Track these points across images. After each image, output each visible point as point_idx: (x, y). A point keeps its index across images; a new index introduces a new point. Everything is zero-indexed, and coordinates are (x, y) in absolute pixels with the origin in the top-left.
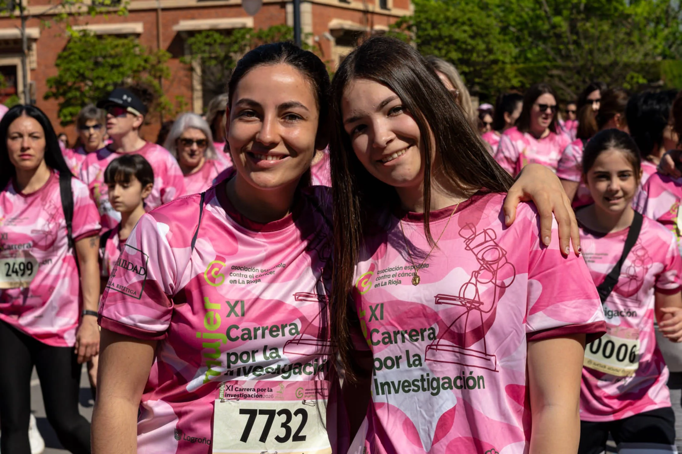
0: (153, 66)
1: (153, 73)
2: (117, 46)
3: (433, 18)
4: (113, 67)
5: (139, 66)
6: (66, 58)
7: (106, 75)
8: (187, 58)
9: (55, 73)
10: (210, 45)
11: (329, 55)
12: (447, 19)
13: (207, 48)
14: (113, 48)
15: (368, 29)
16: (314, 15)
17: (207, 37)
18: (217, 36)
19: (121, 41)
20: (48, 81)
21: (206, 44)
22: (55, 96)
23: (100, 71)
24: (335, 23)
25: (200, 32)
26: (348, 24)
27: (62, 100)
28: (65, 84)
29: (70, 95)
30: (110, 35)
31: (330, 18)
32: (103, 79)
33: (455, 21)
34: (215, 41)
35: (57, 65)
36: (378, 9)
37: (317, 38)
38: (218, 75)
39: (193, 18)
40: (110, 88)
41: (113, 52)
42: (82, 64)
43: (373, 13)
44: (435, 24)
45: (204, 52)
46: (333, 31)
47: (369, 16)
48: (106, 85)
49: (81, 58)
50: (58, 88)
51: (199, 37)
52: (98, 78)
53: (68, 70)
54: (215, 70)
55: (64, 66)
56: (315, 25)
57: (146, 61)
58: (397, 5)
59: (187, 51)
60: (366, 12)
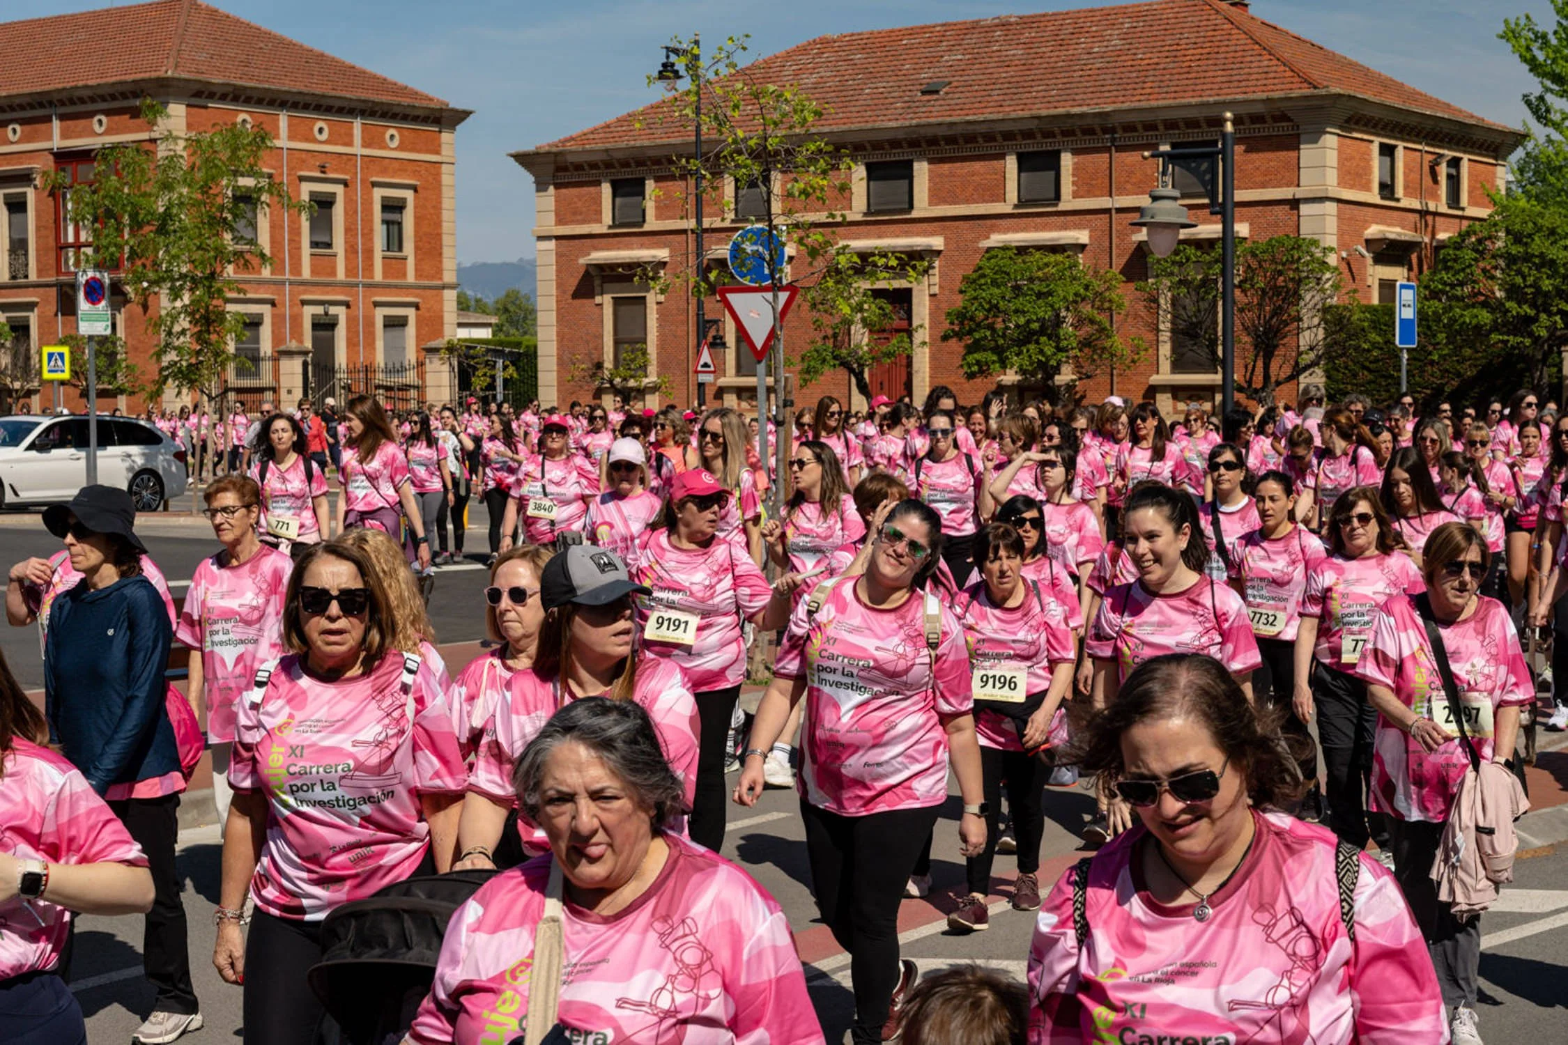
0: (1096, 294)
1: (1097, 303)
2: (1047, 265)
3: (1517, 227)
4: (1040, 295)
5: (1076, 294)
6: (974, 281)
7: (1028, 307)
8: (1149, 283)
9: (959, 302)
10: (1181, 264)
11: (1365, 280)
13: (1176, 270)
14: (1040, 269)
15: (1427, 240)
16: (1340, 217)
18: (1191, 251)
19: (1052, 258)
20: (949, 314)
21: (1174, 263)
22: (959, 335)
23: (1020, 302)
24: (1373, 231)
26: (1395, 232)
27: (969, 341)
28: (972, 319)
29: (977, 335)
30: (1039, 248)
31: (1366, 224)
32: (1024, 312)
33: (1552, 232)
34: (1188, 259)
35: (961, 292)
36: (1444, 209)
37: (1344, 254)
38: (1191, 309)
40: (1035, 326)
41: (1040, 274)
42: (997, 291)
43: (1436, 214)
45: (1172, 274)
46: (1369, 243)
47: (1430, 218)
48: (1028, 322)
49: (995, 283)
50: (962, 323)
52: (1016, 311)
53: (975, 298)
54: (1187, 301)
55: (971, 293)
56: (1341, 234)
57: (1087, 288)
58: (1473, 202)
59: (1150, 272)
60: (1424, 213)
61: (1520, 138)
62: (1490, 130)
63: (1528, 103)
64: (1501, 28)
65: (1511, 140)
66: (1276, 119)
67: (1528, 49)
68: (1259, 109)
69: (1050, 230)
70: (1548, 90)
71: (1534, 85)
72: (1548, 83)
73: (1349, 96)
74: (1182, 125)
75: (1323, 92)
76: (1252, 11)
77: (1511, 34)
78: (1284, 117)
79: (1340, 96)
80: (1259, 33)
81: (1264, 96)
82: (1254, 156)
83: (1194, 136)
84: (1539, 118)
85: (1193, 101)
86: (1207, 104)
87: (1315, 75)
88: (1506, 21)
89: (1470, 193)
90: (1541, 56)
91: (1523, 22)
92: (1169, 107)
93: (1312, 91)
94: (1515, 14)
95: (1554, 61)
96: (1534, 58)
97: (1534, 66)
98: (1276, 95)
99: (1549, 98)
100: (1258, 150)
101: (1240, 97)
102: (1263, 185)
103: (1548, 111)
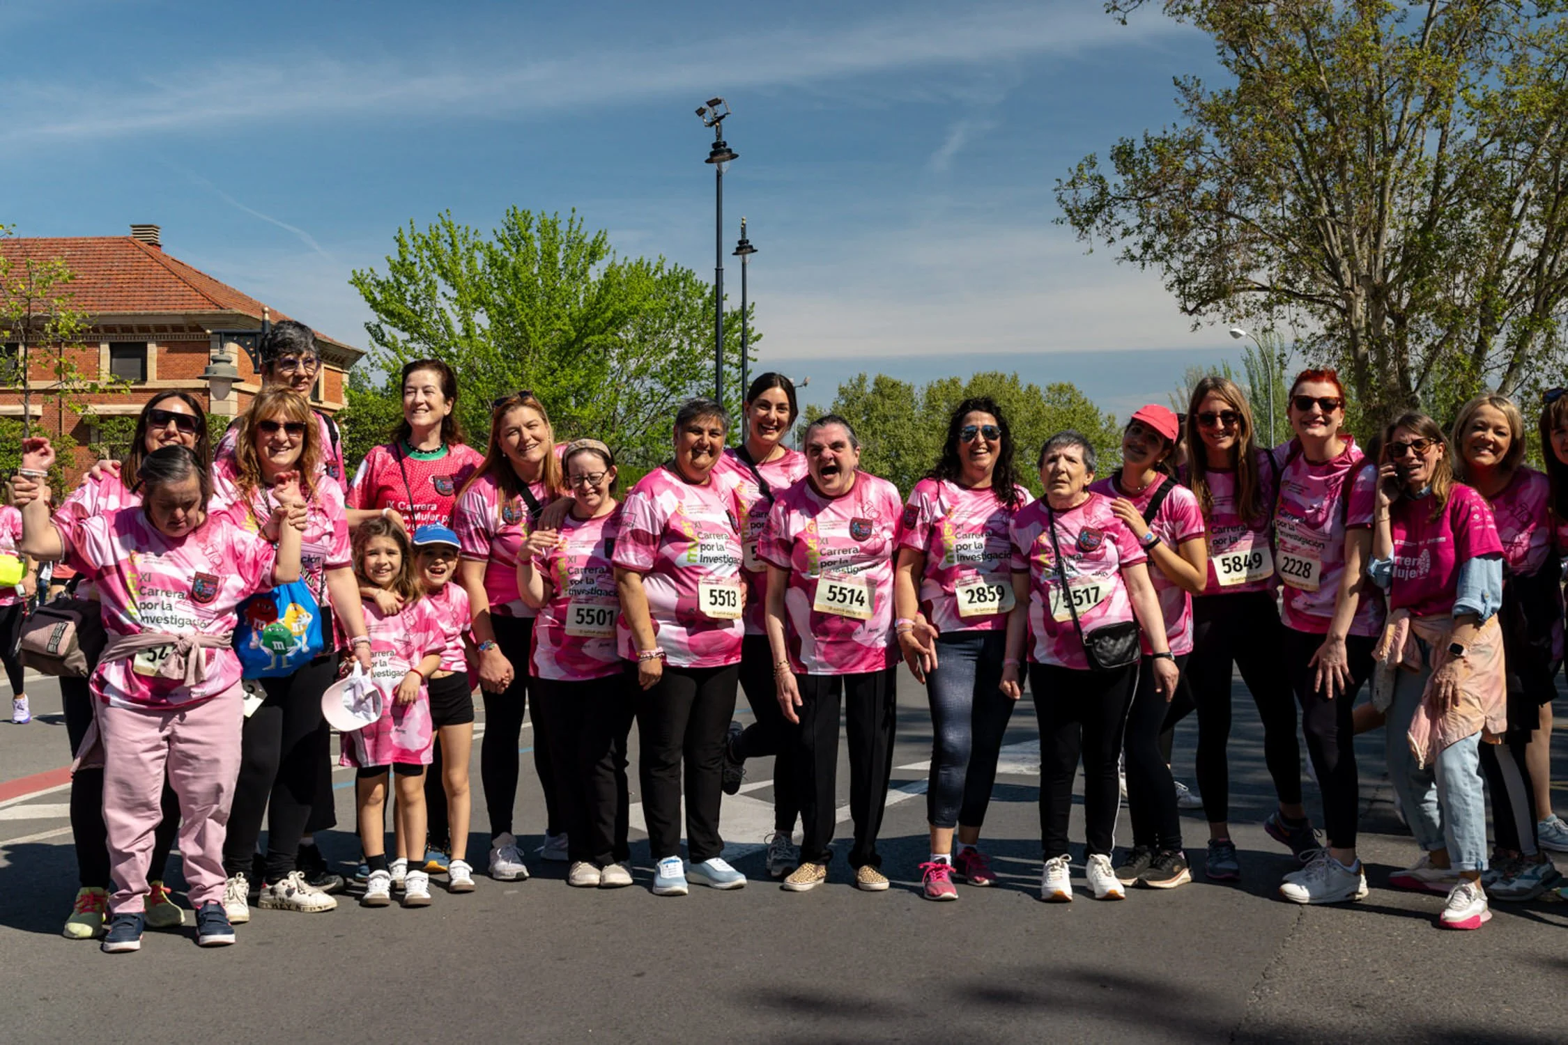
2: (14, 429)
3: (374, 412)
8: (94, 445)
10: (124, 431)
12: (388, 415)
13: (121, 435)
14: (10, 432)
17: (121, 422)
21: (119, 431)
25: (112, 417)
30: (7, 417)
39: (102, 403)
41: (11, 435)
44: (375, 419)
45: (117, 439)
51: (112, 423)
58: (328, 398)
59: (94, 438)
61: (360, 354)
62: (339, 348)
63: (369, 329)
64: (351, 278)
65: (352, 356)
66: (192, 329)
67: (371, 293)
68: (180, 321)
69: (10, 404)
70: (382, 321)
71: (373, 318)
72: (383, 316)
73: (248, 317)
74: (119, 330)
75: (228, 312)
76: (163, 250)
77: (358, 282)
78: (199, 329)
79: (241, 315)
80: (175, 267)
81: (183, 312)
82: (175, 355)
83: (128, 338)
84: (377, 340)
85: (128, 312)
86: (139, 315)
87: (221, 300)
88: (354, 272)
89: (326, 391)
90: (379, 297)
91: (366, 272)
92: (109, 316)
93: (218, 311)
94: (363, 268)
95: (387, 302)
96: (375, 299)
97: (374, 304)
98: (192, 312)
99: (385, 328)
100: (178, 351)
101: (164, 312)
102: (182, 377)
103: (383, 335)
